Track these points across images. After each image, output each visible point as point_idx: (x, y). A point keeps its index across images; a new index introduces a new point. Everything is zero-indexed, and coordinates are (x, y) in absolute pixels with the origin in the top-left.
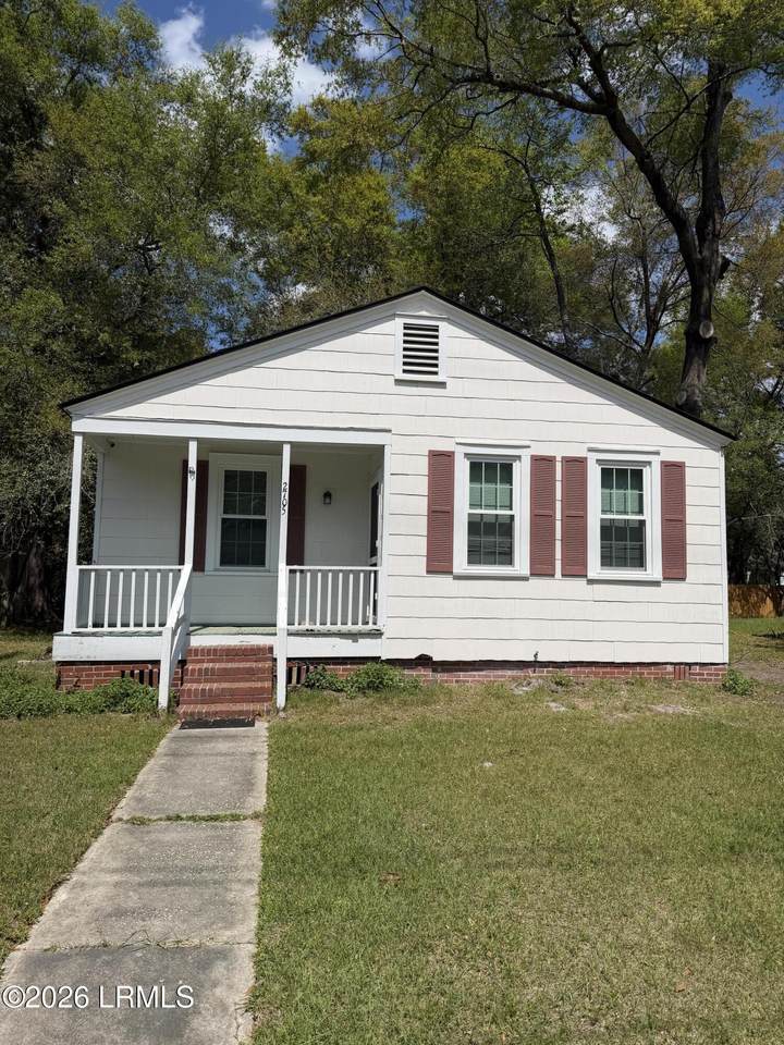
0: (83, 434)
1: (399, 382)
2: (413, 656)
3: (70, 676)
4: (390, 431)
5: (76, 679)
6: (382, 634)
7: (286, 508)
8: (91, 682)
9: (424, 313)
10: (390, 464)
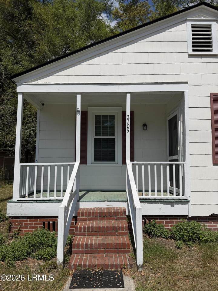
0: (23, 93)
1: (190, 56)
2: (208, 215)
3: (16, 225)
4: (186, 83)
5: (19, 226)
6: (188, 202)
7: (129, 129)
8: (27, 228)
9: (202, 18)
10: (188, 102)
